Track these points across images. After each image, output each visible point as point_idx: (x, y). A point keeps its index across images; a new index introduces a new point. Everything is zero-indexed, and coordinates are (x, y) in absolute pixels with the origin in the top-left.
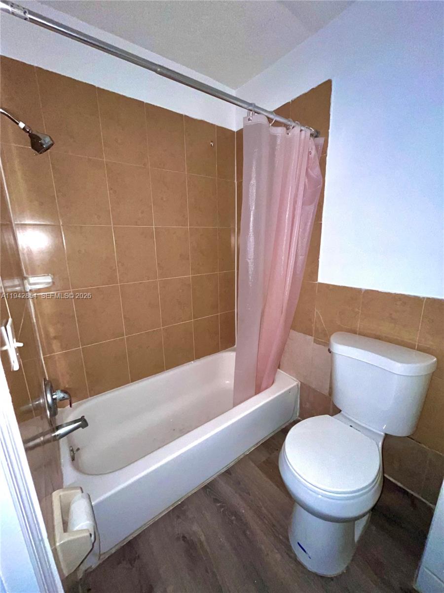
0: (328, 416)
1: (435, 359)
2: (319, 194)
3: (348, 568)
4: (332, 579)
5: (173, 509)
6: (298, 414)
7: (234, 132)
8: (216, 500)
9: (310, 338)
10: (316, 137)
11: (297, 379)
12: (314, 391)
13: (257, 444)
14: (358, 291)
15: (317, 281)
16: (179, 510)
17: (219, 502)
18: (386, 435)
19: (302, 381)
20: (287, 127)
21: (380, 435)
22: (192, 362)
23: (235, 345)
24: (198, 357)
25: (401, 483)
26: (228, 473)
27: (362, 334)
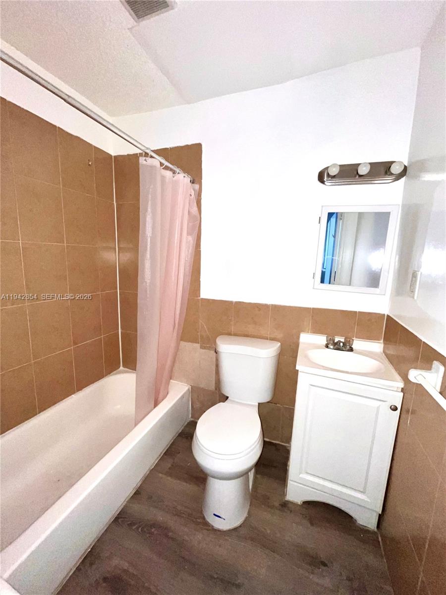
0: (221, 403)
1: (280, 344)
2: (197, 229)
3: (249, 513)
4: (240, 526)
5: (83, 561)
6: (190, 416)
7: (111, 156)
8: (131, 525)
9: (197, 346)
10: (193, 183)
11: (188, 384)
12: (203, 389)
13: (160, 456)
14: (231, 302)
15: (200, 296)
16: (91, 557)
17: (134, 524)
18: (259, 403)
19: (193, 385)
20: (174, 172)
21: (255, 405)
22: (73, 395)
23: (120, 367)
24: (80, 389)
25: (269, 439)
26: (137, 494)
27: (235, 335)
